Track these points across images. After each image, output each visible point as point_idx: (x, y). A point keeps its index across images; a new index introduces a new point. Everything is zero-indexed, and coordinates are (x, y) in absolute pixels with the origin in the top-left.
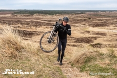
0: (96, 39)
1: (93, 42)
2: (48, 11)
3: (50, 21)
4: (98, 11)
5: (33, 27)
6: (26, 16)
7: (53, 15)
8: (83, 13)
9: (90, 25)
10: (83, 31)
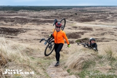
0: (83, 34)
1: (80, 37)
2: (34, 7)
3: (37, 17)
4: (84, 7)
5: (18, 24)
6: (10, 13)
7: (39, 11)
8: (69, 9)
9: (76, 21)
10: (70, 27)
